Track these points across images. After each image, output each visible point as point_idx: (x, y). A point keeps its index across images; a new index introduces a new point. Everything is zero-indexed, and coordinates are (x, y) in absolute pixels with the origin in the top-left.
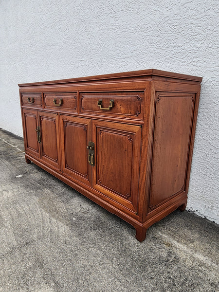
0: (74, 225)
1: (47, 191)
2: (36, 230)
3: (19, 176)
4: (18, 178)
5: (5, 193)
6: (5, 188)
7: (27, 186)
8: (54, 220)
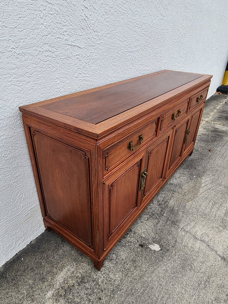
0: (199, 176)
1: (172, 203)
2: (217, 189)
3: (156, 247)
4: (161, 246)
5: (199, 234)
6: (190, 243)
7: (174, 223)
8: (203, 185)
